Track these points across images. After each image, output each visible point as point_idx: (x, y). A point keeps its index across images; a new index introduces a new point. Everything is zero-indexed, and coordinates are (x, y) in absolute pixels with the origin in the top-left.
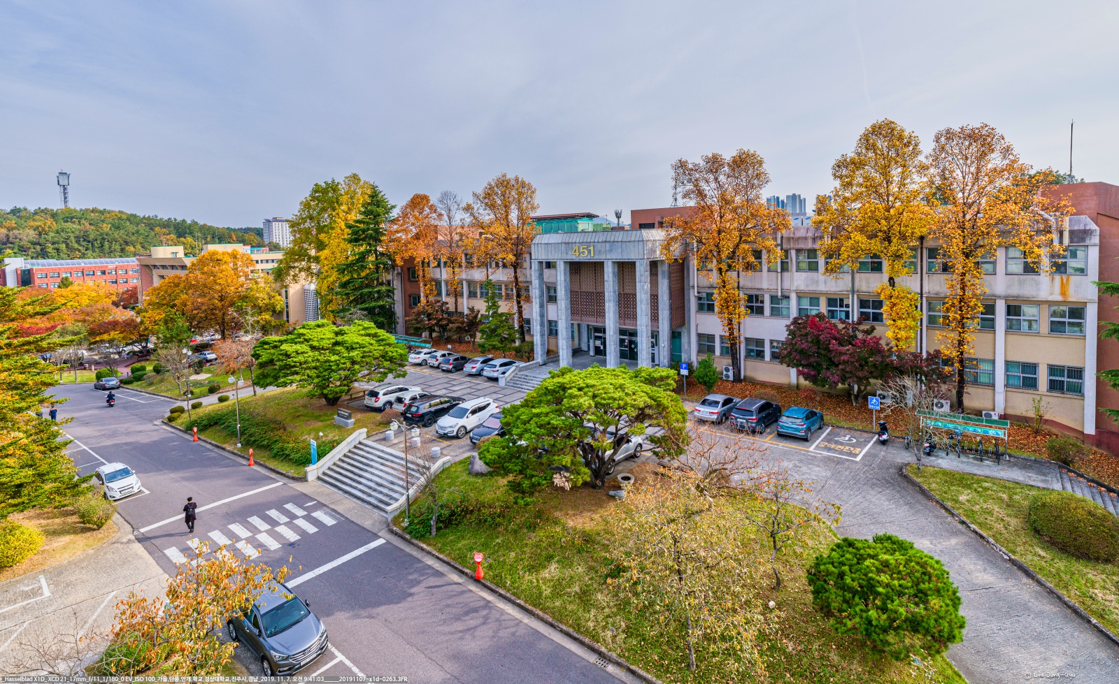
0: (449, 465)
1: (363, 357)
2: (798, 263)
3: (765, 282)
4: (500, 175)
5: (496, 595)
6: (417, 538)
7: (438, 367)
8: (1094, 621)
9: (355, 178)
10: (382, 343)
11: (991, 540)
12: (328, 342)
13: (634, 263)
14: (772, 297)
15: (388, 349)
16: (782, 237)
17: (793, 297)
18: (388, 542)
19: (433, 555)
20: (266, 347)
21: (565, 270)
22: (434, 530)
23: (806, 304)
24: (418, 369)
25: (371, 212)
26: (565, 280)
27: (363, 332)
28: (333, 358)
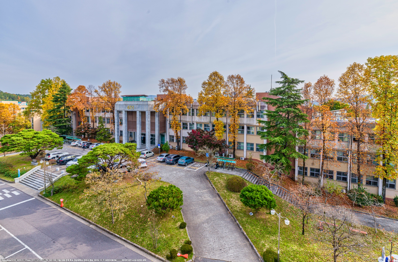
0: (65, 175)
1: (43, 142)
2: (197, 113)
3: (188, 119)
4: (108, 80)
5: (65, 211)
6: (46, 197)
7: (81, 147)
8: (226, 206)
9: (58, 78)
10: (53, 137)
11: (216, 189)
12: (31, 136)
13: (145, 112)
14: (190, 124)
15: (55, 139)
16: (192, 105)
17: (195, 123)
18: (36, 199)
19: (50, 201)
20: (5, 138)
21: (125, 114)
22: (52, 194)
23: (199, 126)
24: (74, 147)
25: (62, 91)
26: (125, 117)
27: (46, 133)
28: (31, 142)
